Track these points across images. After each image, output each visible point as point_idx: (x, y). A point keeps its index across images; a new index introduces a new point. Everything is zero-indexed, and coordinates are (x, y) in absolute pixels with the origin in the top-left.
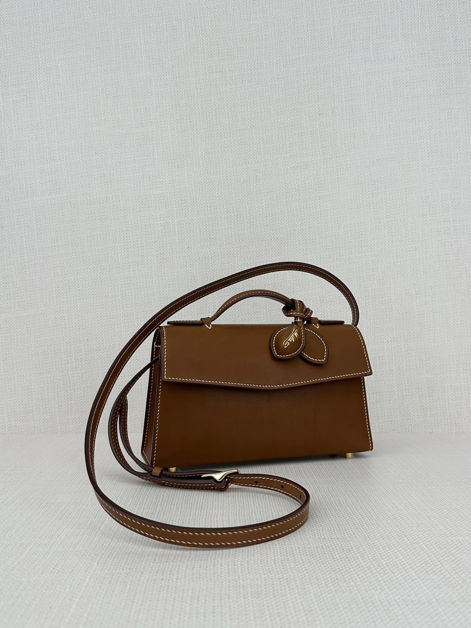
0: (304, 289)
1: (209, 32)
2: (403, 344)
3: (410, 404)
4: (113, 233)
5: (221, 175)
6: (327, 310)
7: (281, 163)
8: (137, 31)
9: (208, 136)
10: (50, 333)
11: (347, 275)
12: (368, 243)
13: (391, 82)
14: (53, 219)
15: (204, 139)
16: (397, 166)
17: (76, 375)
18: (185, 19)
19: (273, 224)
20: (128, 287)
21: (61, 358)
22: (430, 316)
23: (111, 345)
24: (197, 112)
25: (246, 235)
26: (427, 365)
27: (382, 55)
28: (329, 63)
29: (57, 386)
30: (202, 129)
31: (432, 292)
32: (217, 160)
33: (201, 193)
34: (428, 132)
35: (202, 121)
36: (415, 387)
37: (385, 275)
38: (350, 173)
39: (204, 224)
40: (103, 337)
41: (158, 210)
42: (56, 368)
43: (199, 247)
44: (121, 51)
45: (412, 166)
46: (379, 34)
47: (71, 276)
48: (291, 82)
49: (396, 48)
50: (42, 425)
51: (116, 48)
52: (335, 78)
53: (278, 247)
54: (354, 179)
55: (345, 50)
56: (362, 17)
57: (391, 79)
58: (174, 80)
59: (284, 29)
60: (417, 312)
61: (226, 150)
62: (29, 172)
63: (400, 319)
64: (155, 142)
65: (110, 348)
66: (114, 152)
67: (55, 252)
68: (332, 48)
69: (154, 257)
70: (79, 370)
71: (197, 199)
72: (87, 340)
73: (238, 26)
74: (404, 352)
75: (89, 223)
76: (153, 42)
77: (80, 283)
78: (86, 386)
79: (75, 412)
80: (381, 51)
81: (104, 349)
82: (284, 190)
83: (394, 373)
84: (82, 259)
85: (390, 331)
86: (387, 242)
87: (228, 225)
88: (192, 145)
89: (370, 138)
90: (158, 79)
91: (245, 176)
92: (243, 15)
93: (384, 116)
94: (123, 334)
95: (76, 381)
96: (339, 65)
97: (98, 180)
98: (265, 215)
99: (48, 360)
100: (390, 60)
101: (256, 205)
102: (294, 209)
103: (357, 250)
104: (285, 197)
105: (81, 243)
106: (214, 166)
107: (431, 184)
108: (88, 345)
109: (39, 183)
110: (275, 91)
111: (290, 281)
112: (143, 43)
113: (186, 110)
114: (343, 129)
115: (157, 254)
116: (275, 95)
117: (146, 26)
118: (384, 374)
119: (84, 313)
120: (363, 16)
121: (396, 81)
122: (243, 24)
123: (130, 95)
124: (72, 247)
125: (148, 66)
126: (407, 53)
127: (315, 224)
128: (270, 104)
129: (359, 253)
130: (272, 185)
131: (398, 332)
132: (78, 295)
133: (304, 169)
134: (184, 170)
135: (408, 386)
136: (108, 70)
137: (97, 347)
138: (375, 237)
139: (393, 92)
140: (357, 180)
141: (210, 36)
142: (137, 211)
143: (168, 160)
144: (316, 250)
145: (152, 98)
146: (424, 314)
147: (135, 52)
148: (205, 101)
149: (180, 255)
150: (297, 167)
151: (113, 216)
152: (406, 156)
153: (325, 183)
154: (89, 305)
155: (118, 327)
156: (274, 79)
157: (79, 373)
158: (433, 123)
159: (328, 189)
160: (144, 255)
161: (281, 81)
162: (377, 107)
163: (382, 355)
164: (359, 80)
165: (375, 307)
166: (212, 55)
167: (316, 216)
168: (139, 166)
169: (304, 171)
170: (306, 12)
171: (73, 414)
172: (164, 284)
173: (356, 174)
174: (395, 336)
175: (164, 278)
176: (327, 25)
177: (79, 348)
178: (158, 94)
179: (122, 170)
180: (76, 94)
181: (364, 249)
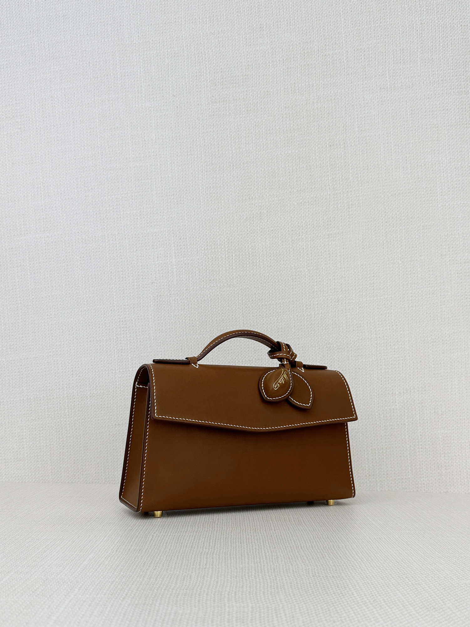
0: (310, 335)
1: (212, 59)
2: (417, 396)
3: (423, 461)
4: (108, 273)
5: (223, 212)
6: (334, 359)
7: (287, 199)
8: (136, 59)
9: (209, 170)
10: (42, 378)
11: (357, 321)
12: (380, 285)
13: (408, 111)
14: (46, 259)
15: (206, 173)
16: (414, 202)
17: (68, 422)
18: (187, 45)
19: (277, 265)
20: (123, 331)
21: (54, 404)
22: (447, 366)
23: (105, 392)
24: (199, 144)
25: (249, 277)
26: (442, 419)
27: (399, 82)
28: (341, 91)
29: (49, 434)
30: (203, 162)
31: (450, 340)
32: (219, 195)
33: (201, 231)
34: (448, 165)
35: (204, 154)
36: (429, 442)
37: (398, 320)
38: (363, 209)
39: (204, 265)
40: (97, 384)
41: (156, 250)
42: (48, 415)
43: (198, 289)
44: (120, 81)
45: (430, 202)
46: (396, 59)
47: (65, 319)
48: (300, 111)
49: (415, 74)
50: (33, 474)
51: (115, 77)
52: (347, 107)
53: (283, 289)
54: (366, 216)
55: (359, 76)
56: (378, 41)
57: (408, 107)
58: (174, 110)
59: (294, 54)
60: (433, 361)
61: (229, 185)
62: (22, 209)
63: (414, 369)
64: (154, 177)
65: (104, 395)
66: (110, 188)
67: (49, 293)
68: (345, 75)
69: (150, 300)
70: (72, 417)
71: (196, 237)
72: (80, 386)
73: (244, 52)
74: (418, 405)
75: (84, 263)
76: (154, 70)
77: (74, 326)
78: (78, 434)
79: (68, 461)
80: (398, 77)
81: (98, 396)
82: (290, 227)
83: (407, 427)
84: (76, 300)
85: (403, 382)
86: (401, 285)
87: (229, 265)
88: (192, 180)
89: (385, 171)
90: (158, 109)
91: (248, 213)
92: (249, 40)
93: (400, 148)
94: (117, 381)
95: (69, 428)
96: (352, 93)
97: (94, 217)
98: (269, 255)
99: (40, 406)
100: (407, 86)
101: (259, 245)
102: (300, 249)
103: (368, 293)
104: (291, 235)
105: (75, 284)
106: (216, 203)
107: (451, 221)
108: (81, 391)
109: (33, 220)
110: (282, 121)
111: (295, 326)
112: (143, 72)
113: (187, 142)
114: (356, 161)
115: (154, 296)
116: (282, 126)
117: (147, 54)
118: (395, 428)
119: (78, 358)
120: (379, 39)
121: (414, 110)
122: (249, 50)
123: (128, 126)
124: (66, 288)
125: (148, 96)
126: (426, 79)
127: (323, 265)
128: (277, 135)
129: (370, 296)
130: (278, 223)
131: (412, 383)
132: (72, 339)
133: (312, 204)
134: (184, 206)
135: (421, 442)
136: (106, 101)
137: (91, 394)
138: (388, 279)
139: (411, 122)
140: (370, 217)
141: (214, 63)
142: (133, 251)
143: (167, 196)
144: (324, 293)
145: (151, 130)
146: (440, 363)
147: (134, 81)
148: (207, 132)
149: (178, 297)
150: (305, 202)
151: (108, 255)
152: (425, 191)
153: (334, 221)
154: (82, 350)
155: (112, 373)
156: (282, 108)
157: (72, 421)
158: (454, 155)
159: (338, 226)
160: (140, 298)
161: (289, 110)
162: (393, 137)
163: (393, 407)
164: (374, 109)
165: (387, 355)
166: (215, 83)
167: (324, 256)
168: (136, 202)
169: (312, 207)
170: (317, 36)
171: (66, 462)
172: (161, 328)
173: (369, 211)
174: (408, 387)
175: (160, 322)
176: (340, 50)
177: (72, 394)
178: (158, 126)
179: (119, 207)
180: (72, 127)
181: (376, 292)
